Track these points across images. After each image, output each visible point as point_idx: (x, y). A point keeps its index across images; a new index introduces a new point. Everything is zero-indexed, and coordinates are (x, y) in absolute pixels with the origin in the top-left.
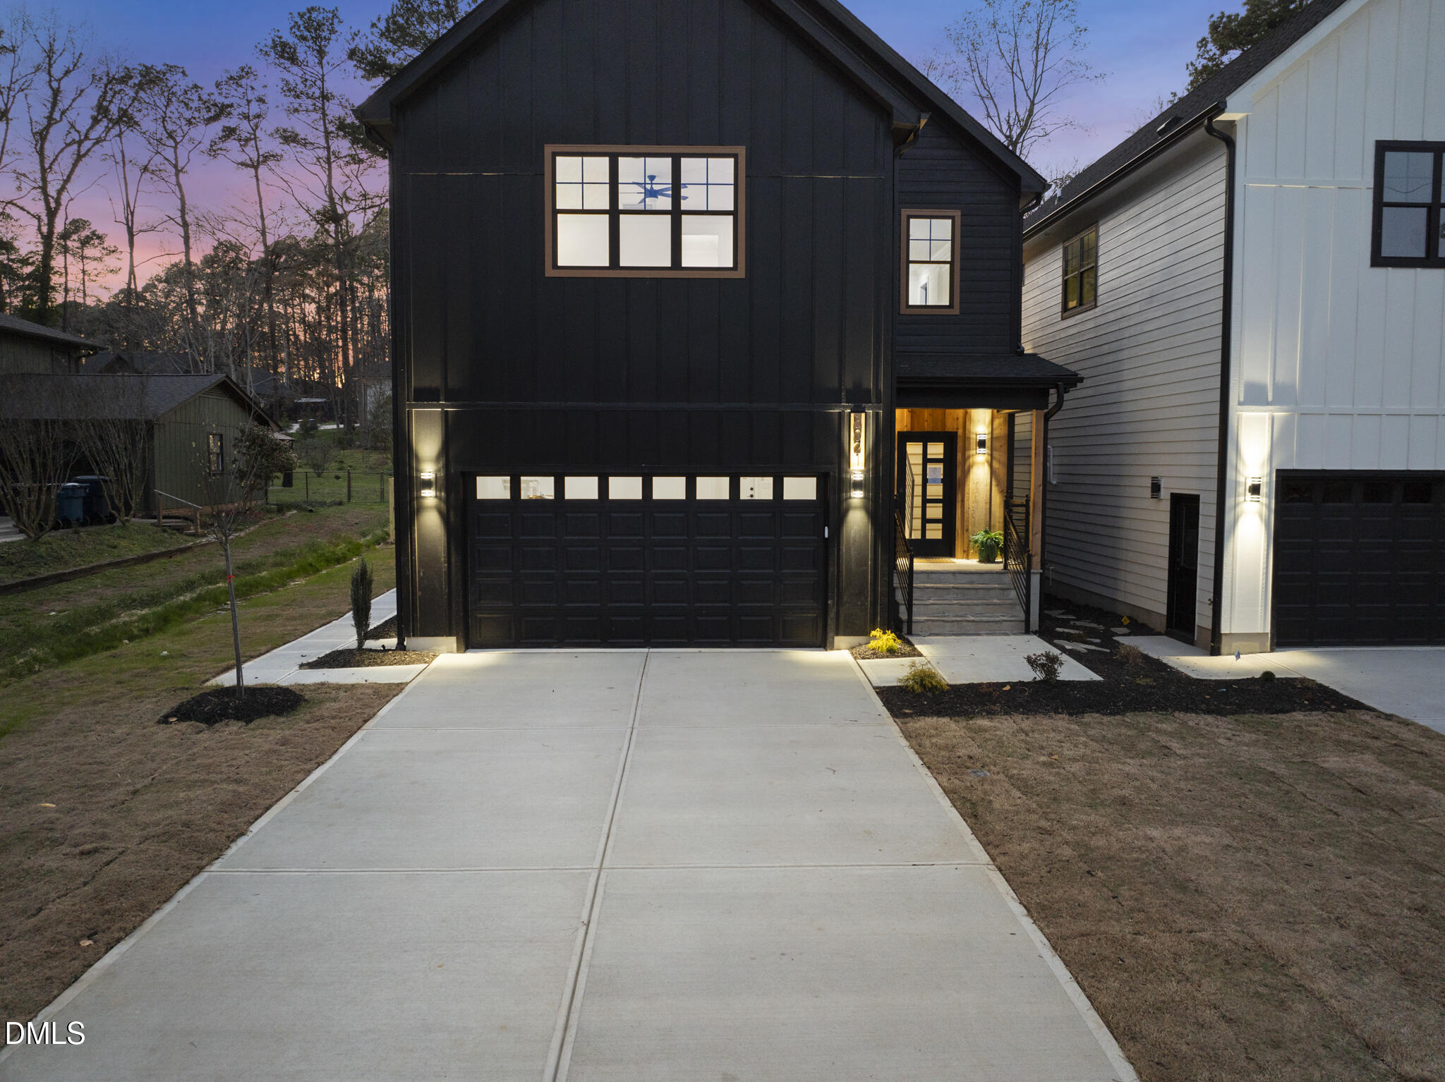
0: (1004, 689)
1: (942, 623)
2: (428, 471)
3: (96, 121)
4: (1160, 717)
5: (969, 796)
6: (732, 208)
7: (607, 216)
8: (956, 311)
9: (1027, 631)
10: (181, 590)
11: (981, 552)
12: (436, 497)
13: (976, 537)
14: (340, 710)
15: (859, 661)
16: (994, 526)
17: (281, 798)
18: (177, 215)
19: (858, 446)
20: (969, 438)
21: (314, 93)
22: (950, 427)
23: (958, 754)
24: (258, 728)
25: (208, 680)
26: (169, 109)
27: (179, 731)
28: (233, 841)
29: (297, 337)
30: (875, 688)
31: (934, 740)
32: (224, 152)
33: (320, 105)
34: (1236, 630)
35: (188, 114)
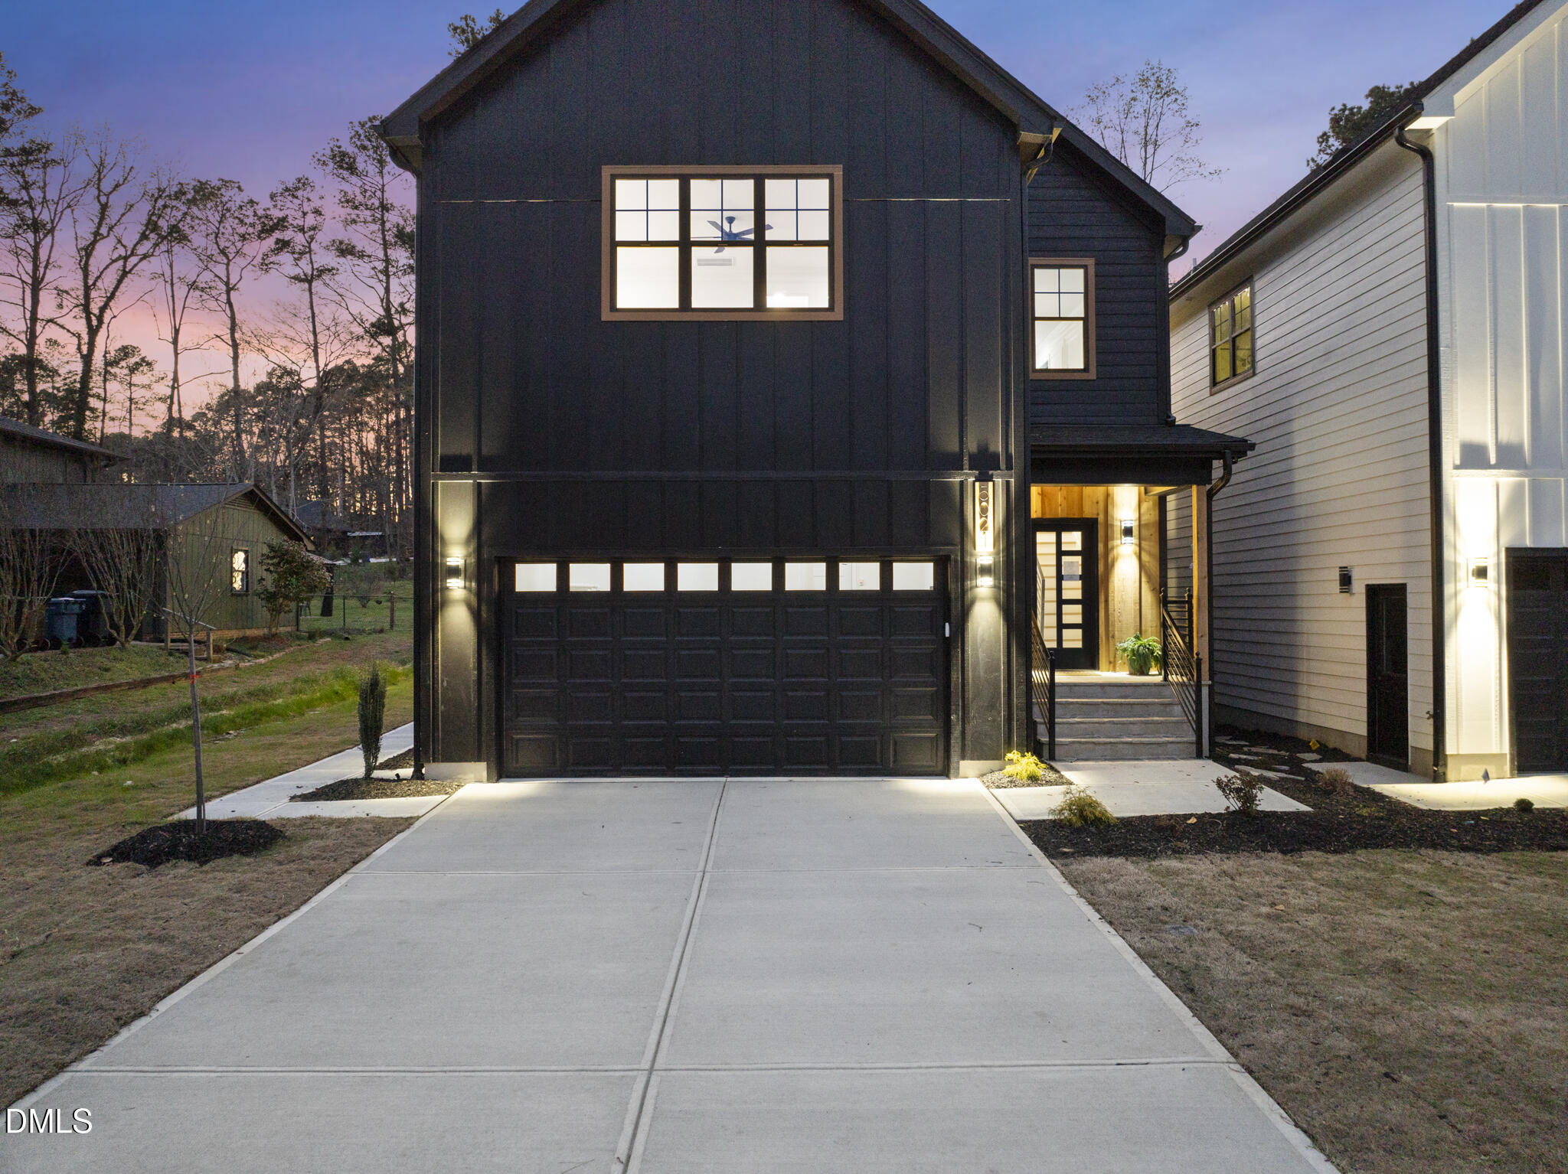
0: (1189, 822)
1: (1091, 746)
2: (456, 555)
3: (144, 237)
4: (1403, 855)
5: (1176, 962)
6: (826, 237)
7: (676, 249)
8: (1092, 375)
9: (1199, 755)
10: (174, 717)
11: (1132, 662)
12: (465, 588)
13: (1125, 645)
14: (324, 849)
15: (991, 790)
16: (1146, 631)
17: (215, 963)
18: (226, 333)
19: (985, 523)
20: (1112, 525)
21: (373, 204)
22: (1088, 513)
23: (1148, 904)
24: (213, 870)
25: (172, 814)
26: (222, 225)
27: (109, 874)
28: (126, 1024)
29: (353, 467)
30: (1018, 822)
31: (1111, 886)
32: (276, 266)
33: (379, 216)
34: (1464, 750)
35: (242, 230)
